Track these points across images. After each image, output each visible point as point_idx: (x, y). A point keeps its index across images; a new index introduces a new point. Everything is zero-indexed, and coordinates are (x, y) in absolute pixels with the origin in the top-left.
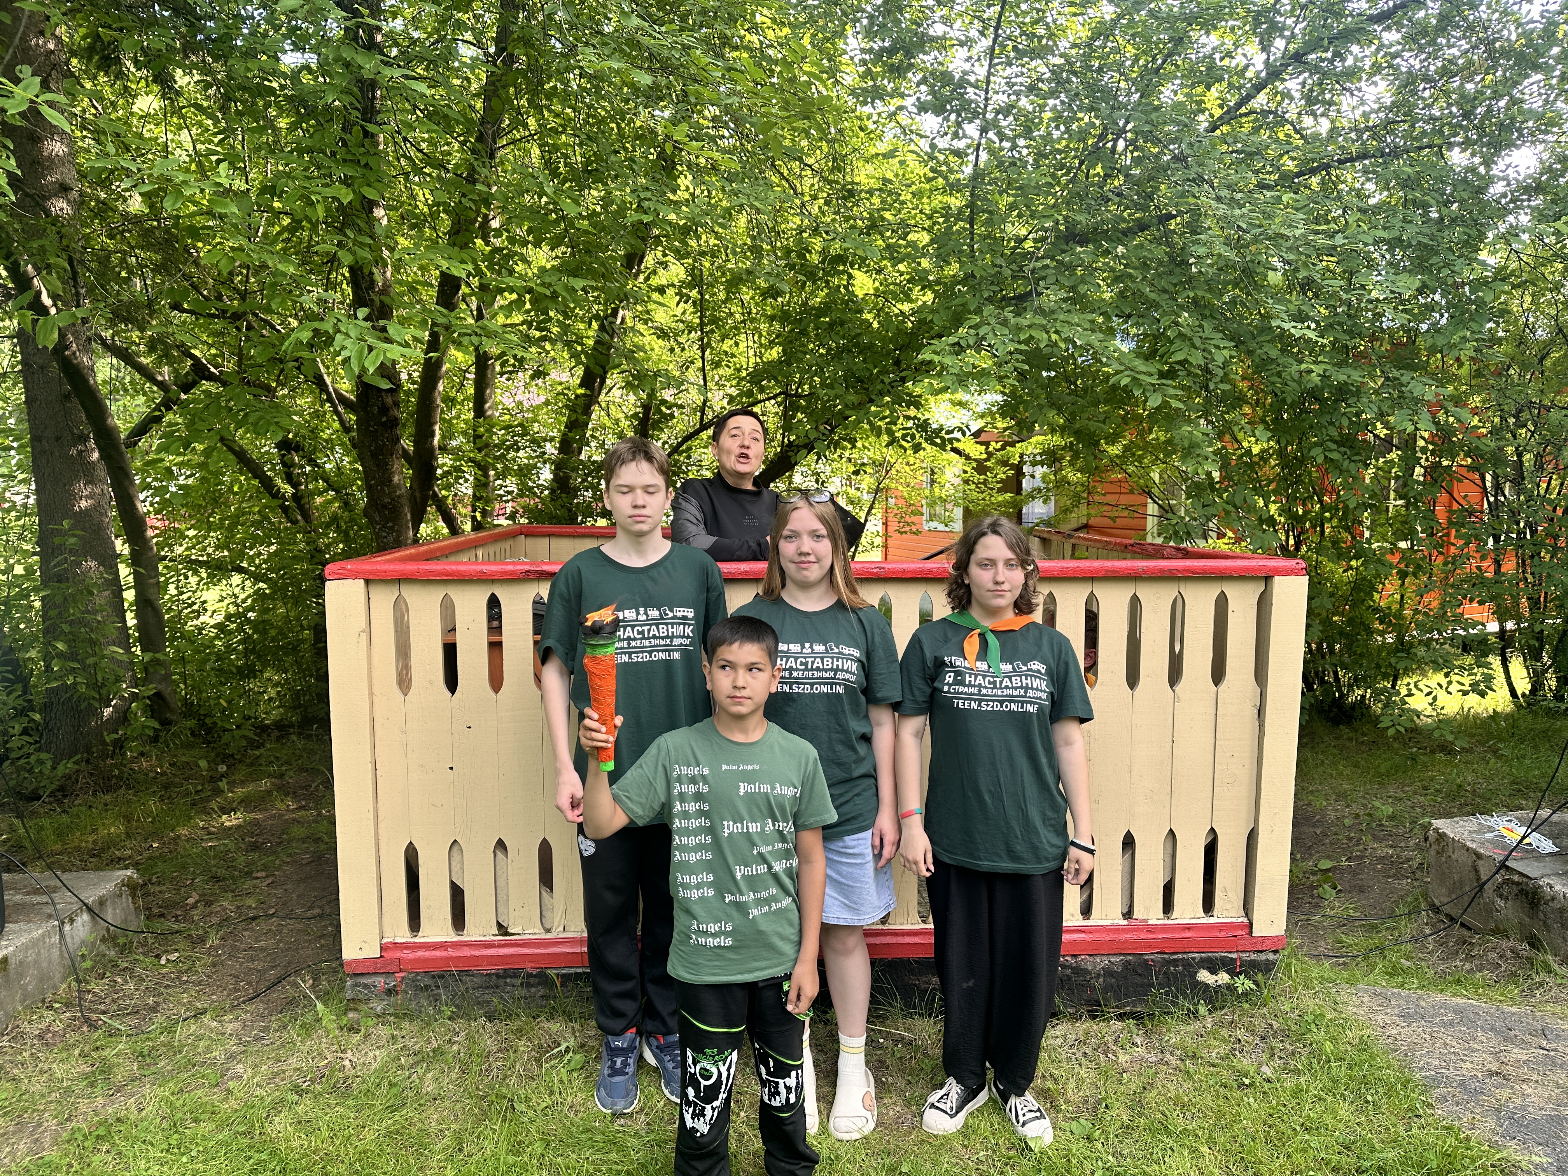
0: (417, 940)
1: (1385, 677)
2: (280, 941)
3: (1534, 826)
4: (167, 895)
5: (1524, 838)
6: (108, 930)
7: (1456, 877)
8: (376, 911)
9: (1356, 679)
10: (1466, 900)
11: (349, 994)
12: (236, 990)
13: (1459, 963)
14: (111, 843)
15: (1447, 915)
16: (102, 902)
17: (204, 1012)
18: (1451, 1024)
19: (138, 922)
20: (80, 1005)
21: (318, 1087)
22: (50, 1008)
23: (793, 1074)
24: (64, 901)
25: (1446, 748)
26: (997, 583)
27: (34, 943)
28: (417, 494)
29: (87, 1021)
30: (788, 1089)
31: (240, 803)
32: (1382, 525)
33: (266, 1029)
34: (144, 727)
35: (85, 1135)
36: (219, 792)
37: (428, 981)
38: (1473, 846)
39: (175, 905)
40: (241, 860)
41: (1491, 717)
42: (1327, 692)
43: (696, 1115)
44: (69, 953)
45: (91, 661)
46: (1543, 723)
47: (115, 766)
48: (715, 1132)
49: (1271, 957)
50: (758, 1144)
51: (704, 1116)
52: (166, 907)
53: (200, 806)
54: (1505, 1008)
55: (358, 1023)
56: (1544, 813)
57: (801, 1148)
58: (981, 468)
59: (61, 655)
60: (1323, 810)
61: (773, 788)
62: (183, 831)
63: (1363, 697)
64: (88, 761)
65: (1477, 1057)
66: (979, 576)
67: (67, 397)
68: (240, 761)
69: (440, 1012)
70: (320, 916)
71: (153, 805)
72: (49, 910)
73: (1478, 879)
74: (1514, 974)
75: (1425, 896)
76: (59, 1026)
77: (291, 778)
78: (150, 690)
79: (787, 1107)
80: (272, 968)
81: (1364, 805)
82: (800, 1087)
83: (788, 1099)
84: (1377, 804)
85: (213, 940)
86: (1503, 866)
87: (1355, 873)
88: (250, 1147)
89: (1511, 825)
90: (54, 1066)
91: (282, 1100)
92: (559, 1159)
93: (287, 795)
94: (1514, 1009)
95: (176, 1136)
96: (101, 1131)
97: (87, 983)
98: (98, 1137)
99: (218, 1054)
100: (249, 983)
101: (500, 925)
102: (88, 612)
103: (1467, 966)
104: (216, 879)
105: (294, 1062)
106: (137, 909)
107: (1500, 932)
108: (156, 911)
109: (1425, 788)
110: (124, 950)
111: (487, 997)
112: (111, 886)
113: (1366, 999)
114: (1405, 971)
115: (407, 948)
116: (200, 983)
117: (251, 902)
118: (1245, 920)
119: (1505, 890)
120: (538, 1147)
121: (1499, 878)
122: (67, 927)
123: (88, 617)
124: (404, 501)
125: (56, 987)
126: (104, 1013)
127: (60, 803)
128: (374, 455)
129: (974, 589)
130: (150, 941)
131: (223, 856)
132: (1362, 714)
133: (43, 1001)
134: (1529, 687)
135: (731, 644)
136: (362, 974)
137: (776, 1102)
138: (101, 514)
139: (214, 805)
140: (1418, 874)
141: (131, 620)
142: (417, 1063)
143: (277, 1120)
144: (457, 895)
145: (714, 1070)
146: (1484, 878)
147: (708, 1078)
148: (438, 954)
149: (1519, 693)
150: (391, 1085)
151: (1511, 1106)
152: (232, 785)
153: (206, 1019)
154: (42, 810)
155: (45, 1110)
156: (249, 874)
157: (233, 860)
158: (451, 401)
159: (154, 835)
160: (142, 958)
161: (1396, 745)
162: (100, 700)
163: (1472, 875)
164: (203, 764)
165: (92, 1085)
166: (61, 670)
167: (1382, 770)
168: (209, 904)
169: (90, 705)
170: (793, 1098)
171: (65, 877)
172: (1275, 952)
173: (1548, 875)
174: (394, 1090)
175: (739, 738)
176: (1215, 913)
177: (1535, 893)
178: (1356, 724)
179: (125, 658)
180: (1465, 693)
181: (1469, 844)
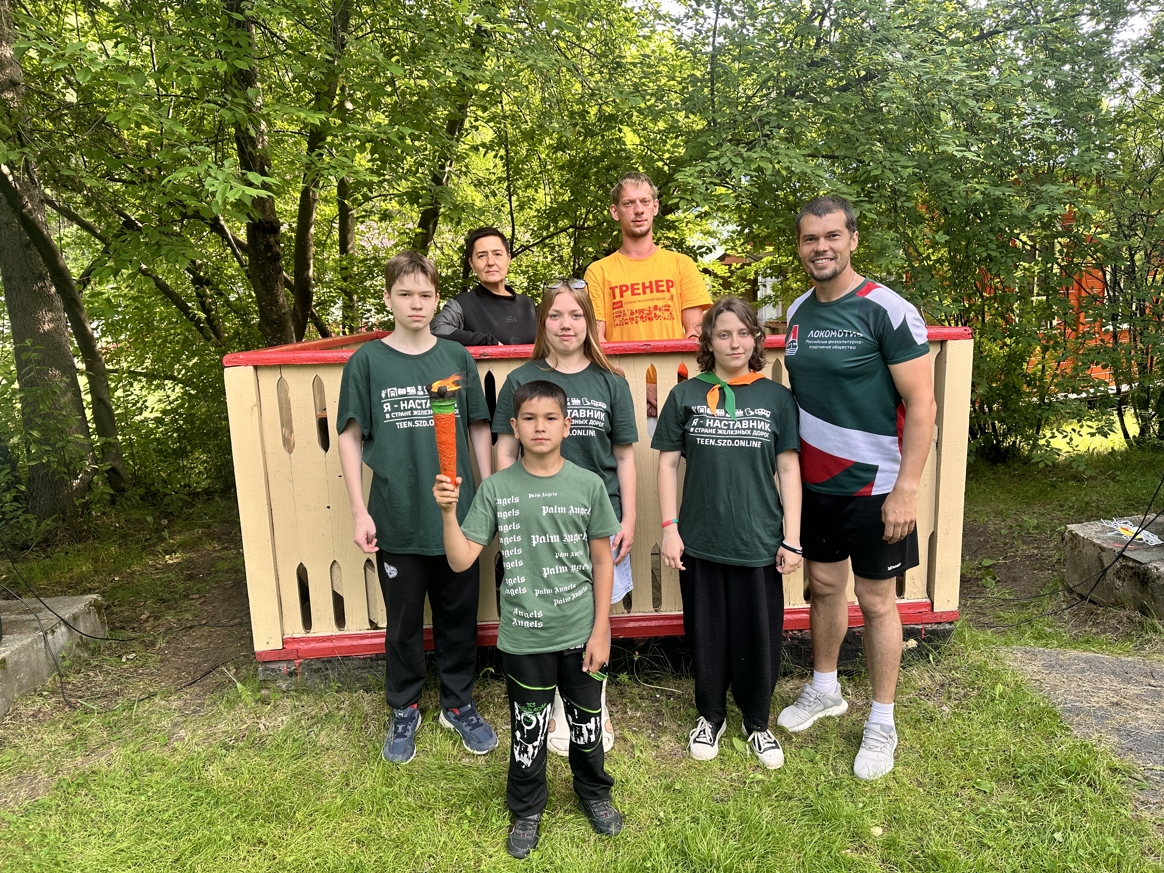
0: (309, 635)
1: (1031, 427)
2: (210, 643)
3: (1143, 526)
4: (126, 614)
5: (1136, 534)
6: (81, 638)
7: (1086, 566)
8: (278, 615)
9: (1009, 429)
10: (1093, 582)
11: (261, 677)
12: (179, 678)
13: (1087, 629)
14: (82, 578)
15: (1079, 594)
16: (75, 618)
17: (155, 695)
18: (1083, 671)
19: (104, 632)
20: (63, 693)
21: (241, 744)
22: (40, 695)
23: (593, 720)
24: (47, 618)
25: (1077, 478)
26: (733, 349)
27: (26, 648)
28: (299, 314)
29: (69, 704)
30: (590, 731)
31: (179, 547)
32: (1029, 313)
33: (201, 705)
34: (103, 493)
35: (68, 784)
36: (162, 539)
37: (319, 665)
38: (1098, 542)
39: (132, 620)
40: (181, 587)
41: (1110, 453)
42: (987, 440)
43: (521, 752)
44: (52, 655)
45: (59, 445)
46: (1148, 456)
47: (84, 522)
48: (536, 764)
49: (947, 626)
50: (569, 773)
51: (527, 753)
52: (125, 622)
53: (148, 549)
54: (1123, 658)
55: (268, 697)
56: (1151, 516)
57: (601, 775)
58: (726, 284)
59: (36, 441)
60: (985, 524)
61: (568, 510)
62: (136, 568)
63: (1014, 442)
64: (64, 520)
65: (1102, 694)
66: (721, 345)
67: (28, 246)
68: (178, 517)
69: (329, 687)
70: (240, 624)
71: (113, 549)
72: (36, 624)
73: (1102, 566)
74: (1129, 635)
75: (1062, 581)
76: (47, 708)
77: (216, 527)
78: (107, 466)
79: (589, 744)
80: (205, 662)
81: (1016, 520)
82: (598, 731)
83: (589, 738)
84: (1025, 518)
85: (161, 643)
86: (1121, 555)
87: (1009, 568)
88: (191, 788)
89: (1126, 526)
90: (45, 736)
91: (214, 754)
92: (421, 789)
93: (213, 540)
94: (1130, 659)
95: (136, 782)
96: (81, 780)
97: (68, 677)
98: (78, 785)
99: (165, 723)
100: (189, 673)
101: (371, 622)
102: (56, 409)
103: (1094, 630)
104: (163, 601)
105: (222, 727)
106: (103, 622)
107: (1119, 604)
108: (118, 625)
109: (1061, 506)
110: (95, 652)
111: (365, 675)
112: (81, 606)
113: (1020, 655)
114: (1048, 636)
115: (302, 641)
116: (152, 674)
117: (188, 616)
118: (928, 601)
119: (1123, 573)
120: (405, 781)
121: (1118, 565)
122: (50, 637)
123: (56, 413)
124: (288, 317)
125: (44, 681)
126: (81, 697)
127: (45, 551)
128: (263, 283)
129: (716, 355)
130: (114, 646)
131: (167, 584)
132: (1014, 455)
133: (35, 691)
134: (1138, 431)
135: (531, 399)
136: (270, 662)
137: (581, 742)
138: (60, 335)
139: (159, 549)
140: (1057, 567)
141: (89, 414)
142: (313, 724)
143: (211, 768)
144: (338, 601)
145: (534, 718)
146: (1106, 565)
147: (529, 724)
148: (326, 644)
149: (1131, 436)
150: (295, 740)
151: (1129, 726)
152: (172, 534)
153: (157, 699)
154: (31, 557)
155: (39, 767)
156: (186, 596)
157: (175, 587)
158: (321, 245)
159: (116, 572)
160: (108, 658)
161: (1039, 476)
162: (68, 474)
163: (1097, 564)
164: (150, 519)
165: (73, 748)
166: (37, 452)
167: (1030, 494)
168: (157, 618)
169: (63, 478)
170: (593, 738)
171: (47, 601)
172: (951, 623)
173: (1155, 561)
174: (296, 744)
175: (541, 473)
176: (906, 596)
177: (1145, 574)
178: (1009, 462)
179: (85, 442)
180: (1093, 435)
181: (1095, 541)
